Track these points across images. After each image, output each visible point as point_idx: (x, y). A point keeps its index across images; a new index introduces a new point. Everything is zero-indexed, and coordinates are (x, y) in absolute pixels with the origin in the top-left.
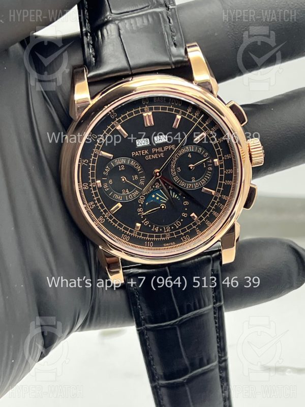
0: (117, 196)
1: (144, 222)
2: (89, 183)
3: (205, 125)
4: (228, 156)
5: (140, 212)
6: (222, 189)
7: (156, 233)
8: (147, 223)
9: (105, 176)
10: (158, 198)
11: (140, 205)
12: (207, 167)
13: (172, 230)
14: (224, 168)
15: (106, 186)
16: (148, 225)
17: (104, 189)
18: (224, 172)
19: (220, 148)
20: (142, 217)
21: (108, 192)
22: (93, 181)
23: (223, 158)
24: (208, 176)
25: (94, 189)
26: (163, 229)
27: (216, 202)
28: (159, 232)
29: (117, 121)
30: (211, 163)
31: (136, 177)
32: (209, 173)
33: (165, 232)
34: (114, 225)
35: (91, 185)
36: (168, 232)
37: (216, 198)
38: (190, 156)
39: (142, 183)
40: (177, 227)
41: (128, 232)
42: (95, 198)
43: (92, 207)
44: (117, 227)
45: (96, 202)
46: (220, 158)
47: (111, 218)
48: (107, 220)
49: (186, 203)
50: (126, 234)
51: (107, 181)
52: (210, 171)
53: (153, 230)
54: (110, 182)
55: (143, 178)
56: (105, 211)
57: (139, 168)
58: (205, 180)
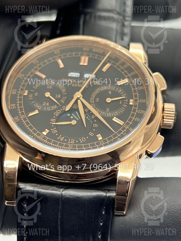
0: (37, 105)
1: (53, 130)
2: (18, 91)
3: (129, 75)
4: (143, 101)
5: (52, 122)
6: (131, 123)
7: (61, 141)
8: (55, 131)
9: (33, 89)
10: (72, 117)
11: (54, 117)
12: (123, 103)
13: (75, 143)
14: (137, 108)
15: (31, 96)
16: (56, 133)
17: (29, 98)
18: (137, 111)
19: (137, 94)
20: (53, 126)
21: (31, 101)
22: (22, 90)
23: (138, 101)
24: (122, 111)
25: (21, 95)
26: (68, 141)
27: (123, 131)
28: (63, 141)
29: (59, 57)
30: (126, 102)
31: (59, 96)
32: (122, 109)
33: (69, 143)
34: (26, 126)
35: (19, 92)
36: (72, 144)
37: (123, 129)
38: (110, 93)
39: (62, 101)
40: (81, 142)
41: (35, 134)
42: (18, 102)
43: (12, 107)
44: (27, 128)
45: (18, 105)
46: (136, 100)
47: (25, 119)
48: (21, 121)
49: (96, 125)
50: (33, 135)
51: (33, 93)
52: (124, 107)
53: (58, 138)
54: (36, 94)
55: (65, 98)
56: (22, 114)
57: (64, 91)
58: (117, 112)
